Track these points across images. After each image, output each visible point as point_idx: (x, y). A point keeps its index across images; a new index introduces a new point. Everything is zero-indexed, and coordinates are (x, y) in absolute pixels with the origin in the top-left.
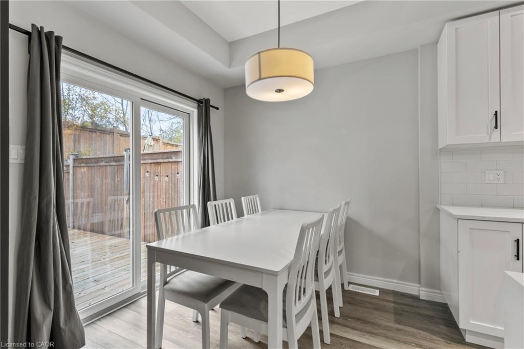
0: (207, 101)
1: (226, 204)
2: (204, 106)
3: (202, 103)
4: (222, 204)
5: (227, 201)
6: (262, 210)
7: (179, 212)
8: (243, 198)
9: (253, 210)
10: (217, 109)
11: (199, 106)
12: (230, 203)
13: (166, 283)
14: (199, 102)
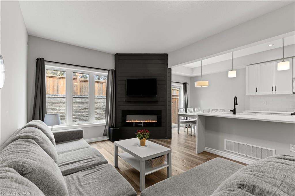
0: (186, 83)
2: (185, 84)
5: (191, 108)
8: (195, 108)
10: (188, 84)
13: (180, 121)
14: (184, 83)
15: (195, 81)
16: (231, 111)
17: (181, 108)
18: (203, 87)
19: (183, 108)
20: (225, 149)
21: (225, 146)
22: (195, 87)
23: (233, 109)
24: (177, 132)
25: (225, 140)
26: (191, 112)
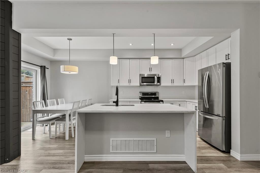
0: (45, 67)
1: (53, 101)
2: (43, 69)
3: (42, 67)
4: (52, 101)
5: (53, 100)
6: (65, 103)
7: (37, 103)
8: (59, 99)
9: (63, 103)
10: (48, 69)
11: (41, 68)
12: (54, 101)
13: (37, 120)
14: (41, 67)
15: (61, 65)
16: (114, 102)
17: (36, 101)
18: (72, 73)
19: (39, 100)
20: (111, 151)
21: (111, 147)
22: (61, 72)
23: (115, 100)
24: (31, 138)
25: (111, 139)
26: (53, 104)
